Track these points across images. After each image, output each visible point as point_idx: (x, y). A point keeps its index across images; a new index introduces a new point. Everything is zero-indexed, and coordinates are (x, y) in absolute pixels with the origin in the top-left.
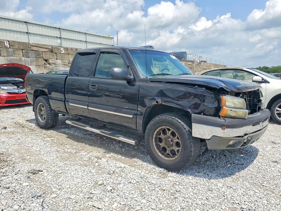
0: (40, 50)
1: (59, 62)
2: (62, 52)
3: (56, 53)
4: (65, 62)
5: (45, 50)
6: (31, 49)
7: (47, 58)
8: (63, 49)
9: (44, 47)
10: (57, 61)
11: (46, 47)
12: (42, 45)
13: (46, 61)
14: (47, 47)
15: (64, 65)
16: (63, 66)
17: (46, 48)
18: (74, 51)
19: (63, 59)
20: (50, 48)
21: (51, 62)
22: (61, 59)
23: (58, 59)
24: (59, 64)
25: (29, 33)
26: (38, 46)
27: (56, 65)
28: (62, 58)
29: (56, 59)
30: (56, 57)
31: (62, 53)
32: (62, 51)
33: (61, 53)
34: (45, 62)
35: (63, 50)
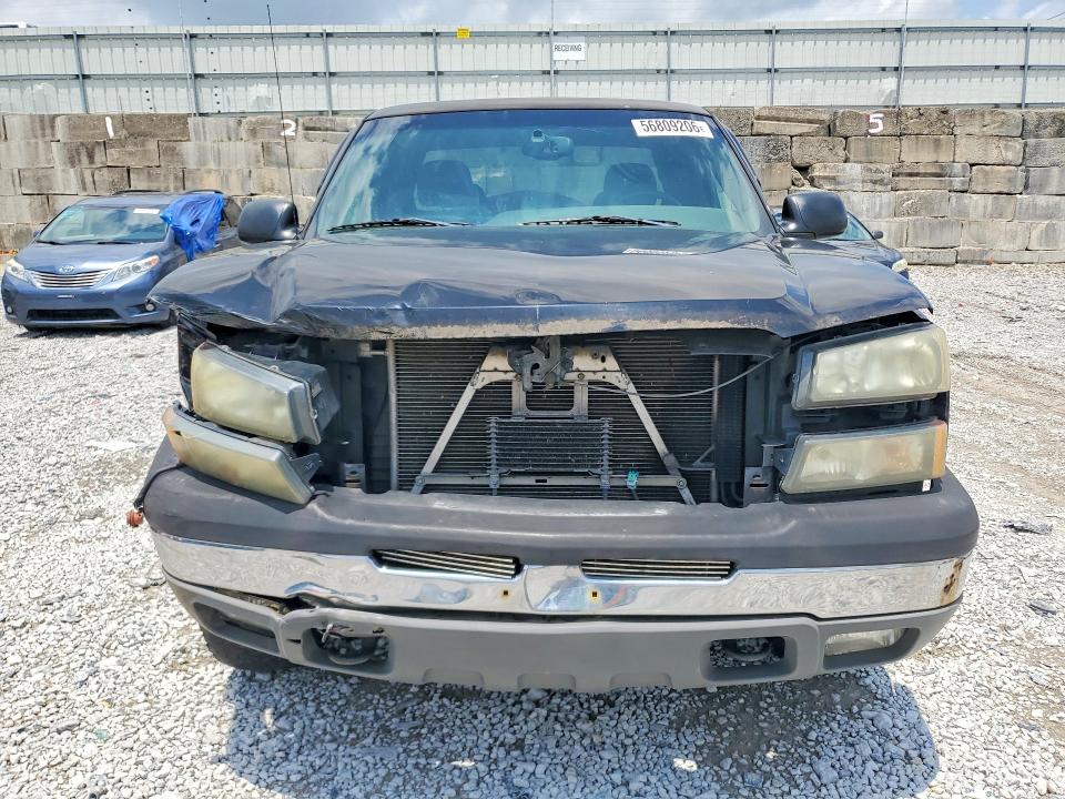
0: (787, 131)
1: (853, 172)
2: (872, 131)
3: (846, 138)
4: (877, 171)
5: (806, 128)
6: (754, 131)
7: (807, 160)
8: (881, 115)
9: (802, 116)
10: (844, 169)
11: (810, 115)
12: (795, 109)
13: (803, 170)
14: (815, 117)
15: (875, 182)
16: (869, 186)
17: (810, 122)
18: (933, 119)
19: (872, 158)
20: (825, 117)
21: (817, 174)
22: (863, 159)
23: (852, 158)
24: (853, 180)
25: (776, 71)
26: (782, 114)
27: (839, 183)
28: (868, 152)
29: (845, 162)
30: (842, 153)
31: (872, 135)
32: (876, 126)
33: (867, 134)
34: (797, 174)
35: (880, 122)
